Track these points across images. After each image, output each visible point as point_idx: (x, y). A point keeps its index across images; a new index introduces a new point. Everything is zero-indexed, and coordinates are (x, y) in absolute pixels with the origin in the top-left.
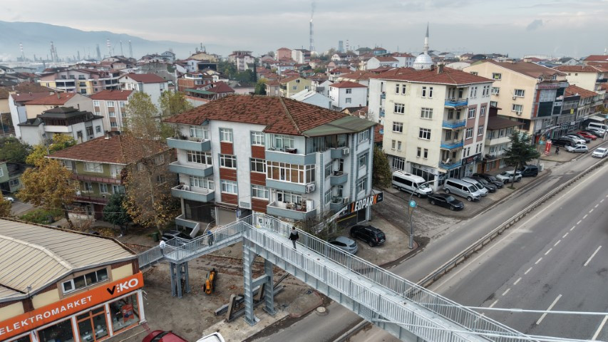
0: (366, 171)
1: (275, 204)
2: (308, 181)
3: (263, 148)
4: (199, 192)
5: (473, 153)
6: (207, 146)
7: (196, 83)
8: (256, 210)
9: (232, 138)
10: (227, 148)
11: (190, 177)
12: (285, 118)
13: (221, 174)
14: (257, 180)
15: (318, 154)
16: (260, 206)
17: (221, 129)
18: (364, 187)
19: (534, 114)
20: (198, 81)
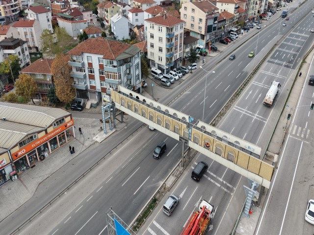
0: (138, 72)
1: (109, 89)
2: (119, 79)
3: (103, 65)
4: (81, 86)
5: (178, 57)
6: (83, 64)
7: (62, 7)
8: (103, 92)
9: (92, 61)
10: (90, 65)
11: (78, 79)
12: (109, 51)
13: (89, 77)
14: (102, 79)
15: (121, 67)
16: (104, 90)
17: (87, 57)
18: (138, 79)
19: (205, 32)
20: (62, 5)
